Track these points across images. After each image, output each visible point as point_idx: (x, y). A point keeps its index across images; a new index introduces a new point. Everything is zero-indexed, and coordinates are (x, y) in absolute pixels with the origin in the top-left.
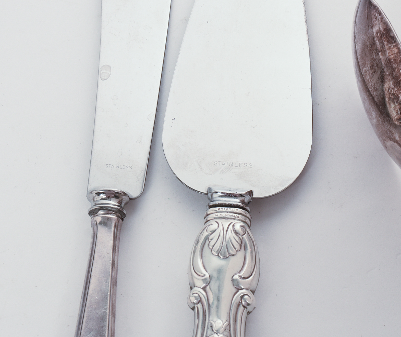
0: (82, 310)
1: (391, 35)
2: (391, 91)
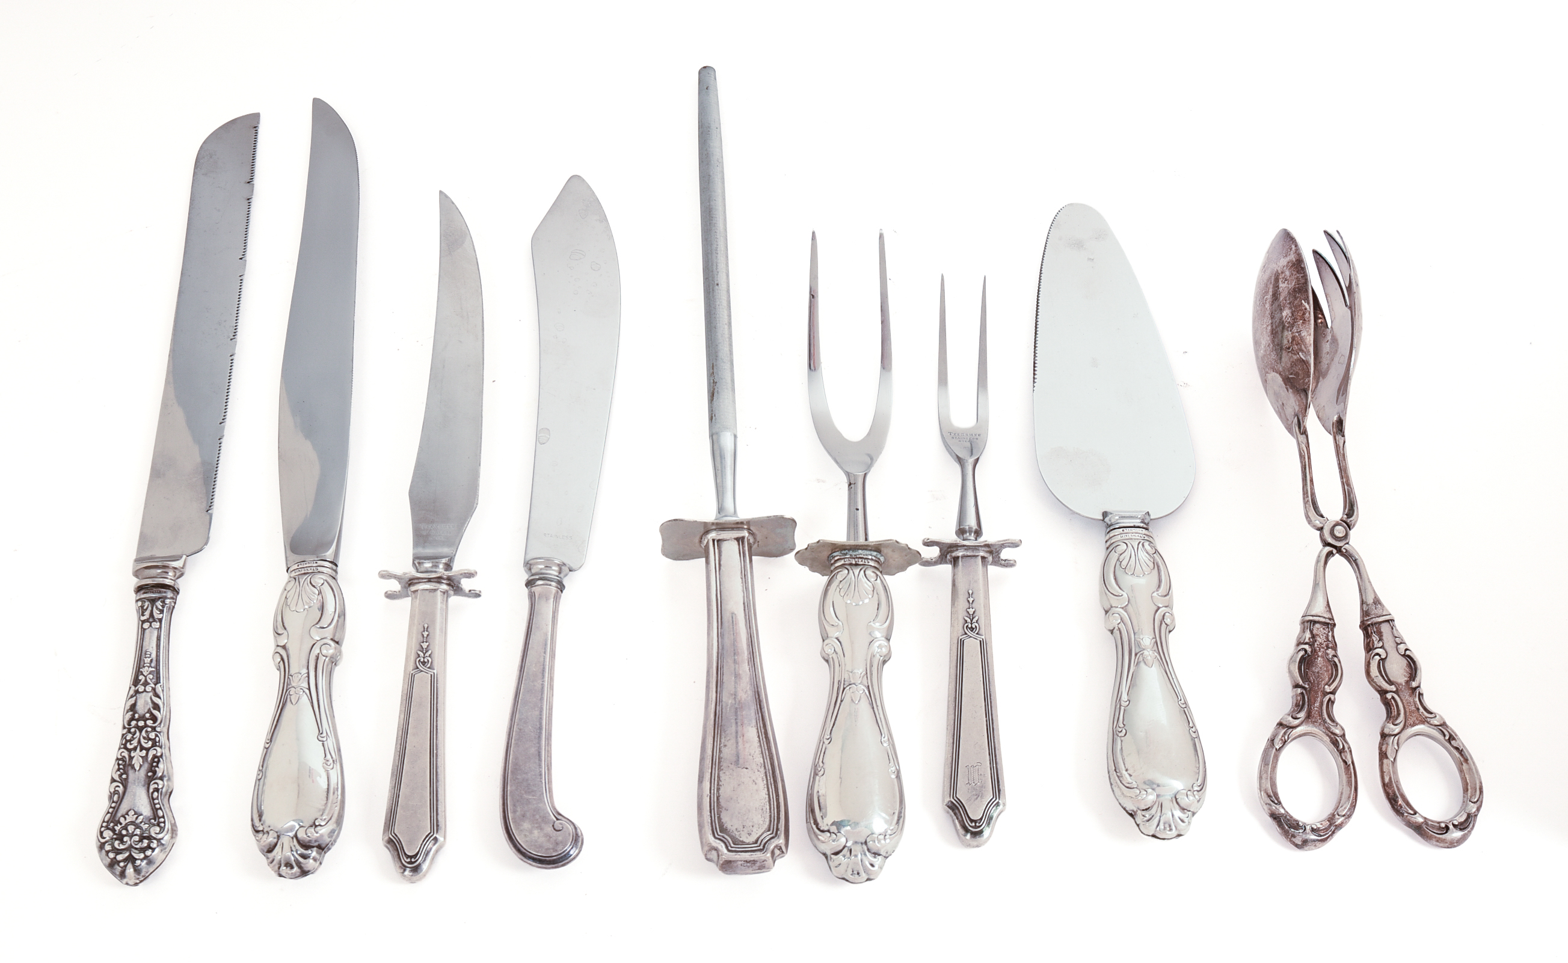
0: (519, 683)
1: (1302, 266)
2: (1288, 319)
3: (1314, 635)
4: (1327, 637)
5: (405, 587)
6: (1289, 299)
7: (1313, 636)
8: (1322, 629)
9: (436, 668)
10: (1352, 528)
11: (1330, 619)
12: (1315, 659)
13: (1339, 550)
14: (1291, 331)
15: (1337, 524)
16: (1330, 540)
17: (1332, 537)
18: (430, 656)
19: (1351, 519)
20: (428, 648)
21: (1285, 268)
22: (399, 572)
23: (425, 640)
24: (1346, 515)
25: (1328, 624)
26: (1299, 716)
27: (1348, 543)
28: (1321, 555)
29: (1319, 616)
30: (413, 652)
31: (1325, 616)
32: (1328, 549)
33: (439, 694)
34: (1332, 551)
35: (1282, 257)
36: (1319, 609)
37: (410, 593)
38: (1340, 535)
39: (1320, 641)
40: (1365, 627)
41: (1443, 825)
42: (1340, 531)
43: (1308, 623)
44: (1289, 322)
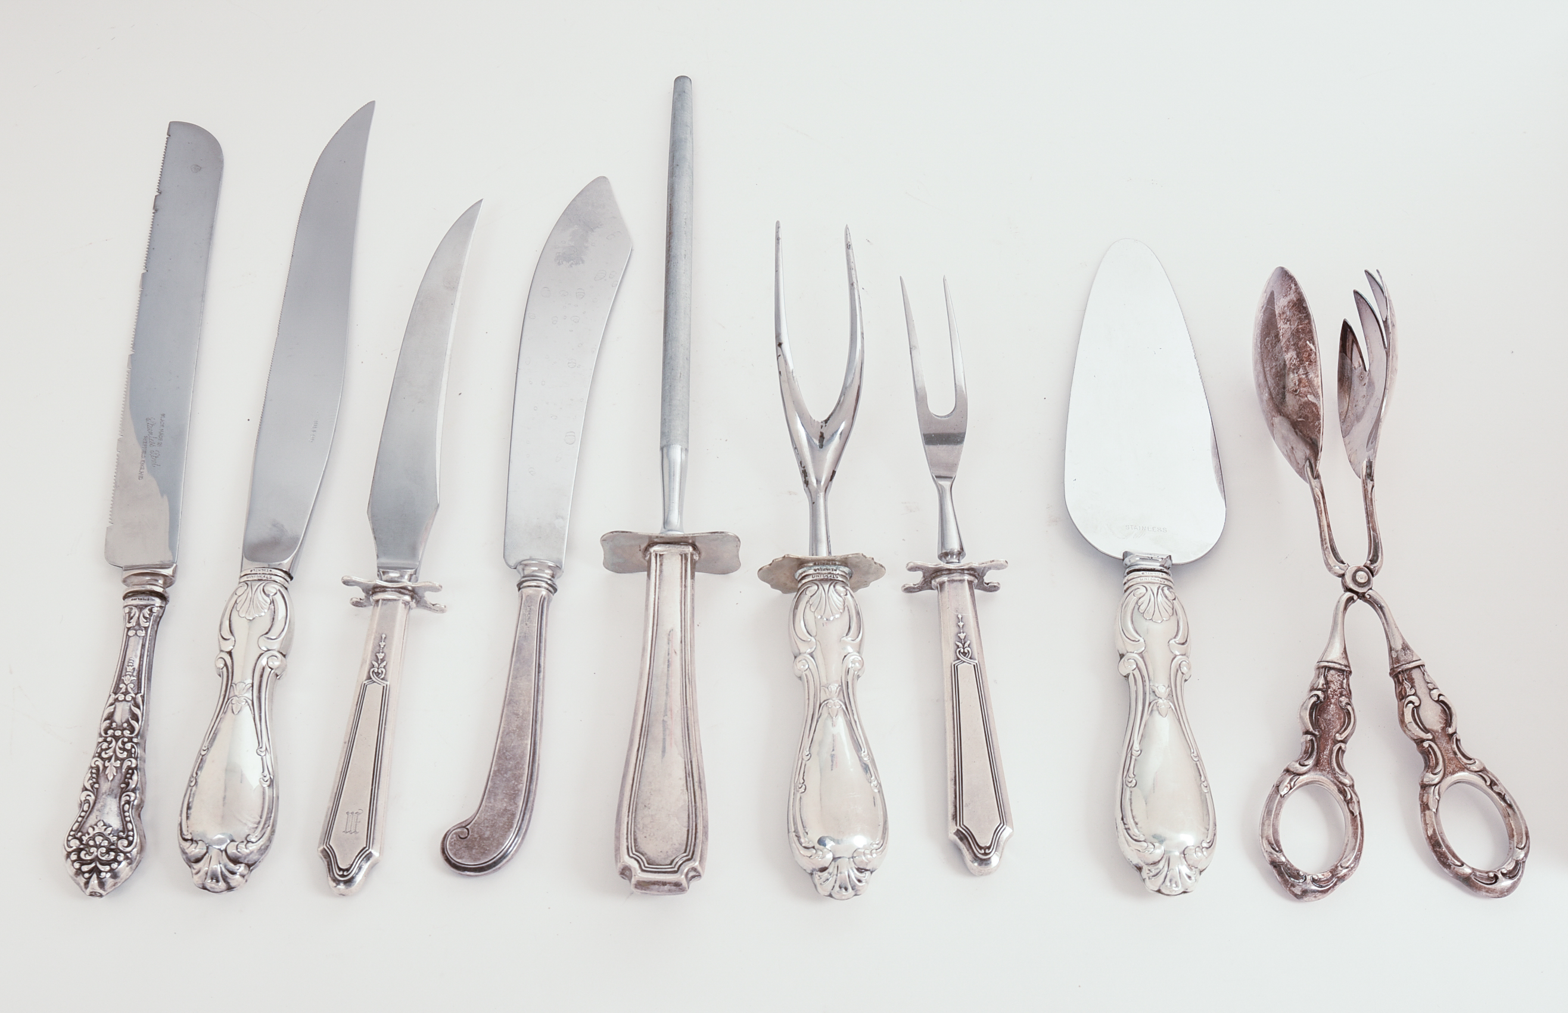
1: (1304, 305)
2: (1293, 361)
3: (1328, 681)
4: (1342, 684)
6: (1293, 340)
7: (1327, 683)
8: (1336, 676)
10: (1376, 574)
11: (1346, 666)
12: (1327, 706)
13: (1362, 596)
14: (1297, 373)
15: (1359, 570)
16: (1352, 586)
17: (1355, 584)
19: (1375, 565)
21: (1286, 308)
24: (1370, 561)
25: (1343, 671)
26: (1306, 763)
27: (1371, 589)
28: (1341, 601)
29: (1335, 663)
31: (1341, 662)
32: (1349, 594)
34: (1353, 597)
35: (1282, 297)
36: (1335, 655)
38: (1362, 581)
39: (1334, 688)
40: (1395, 674)
41: (1492, 875)
42: (1362, 577)
43: (1324, 669)
44: (1295, 364)
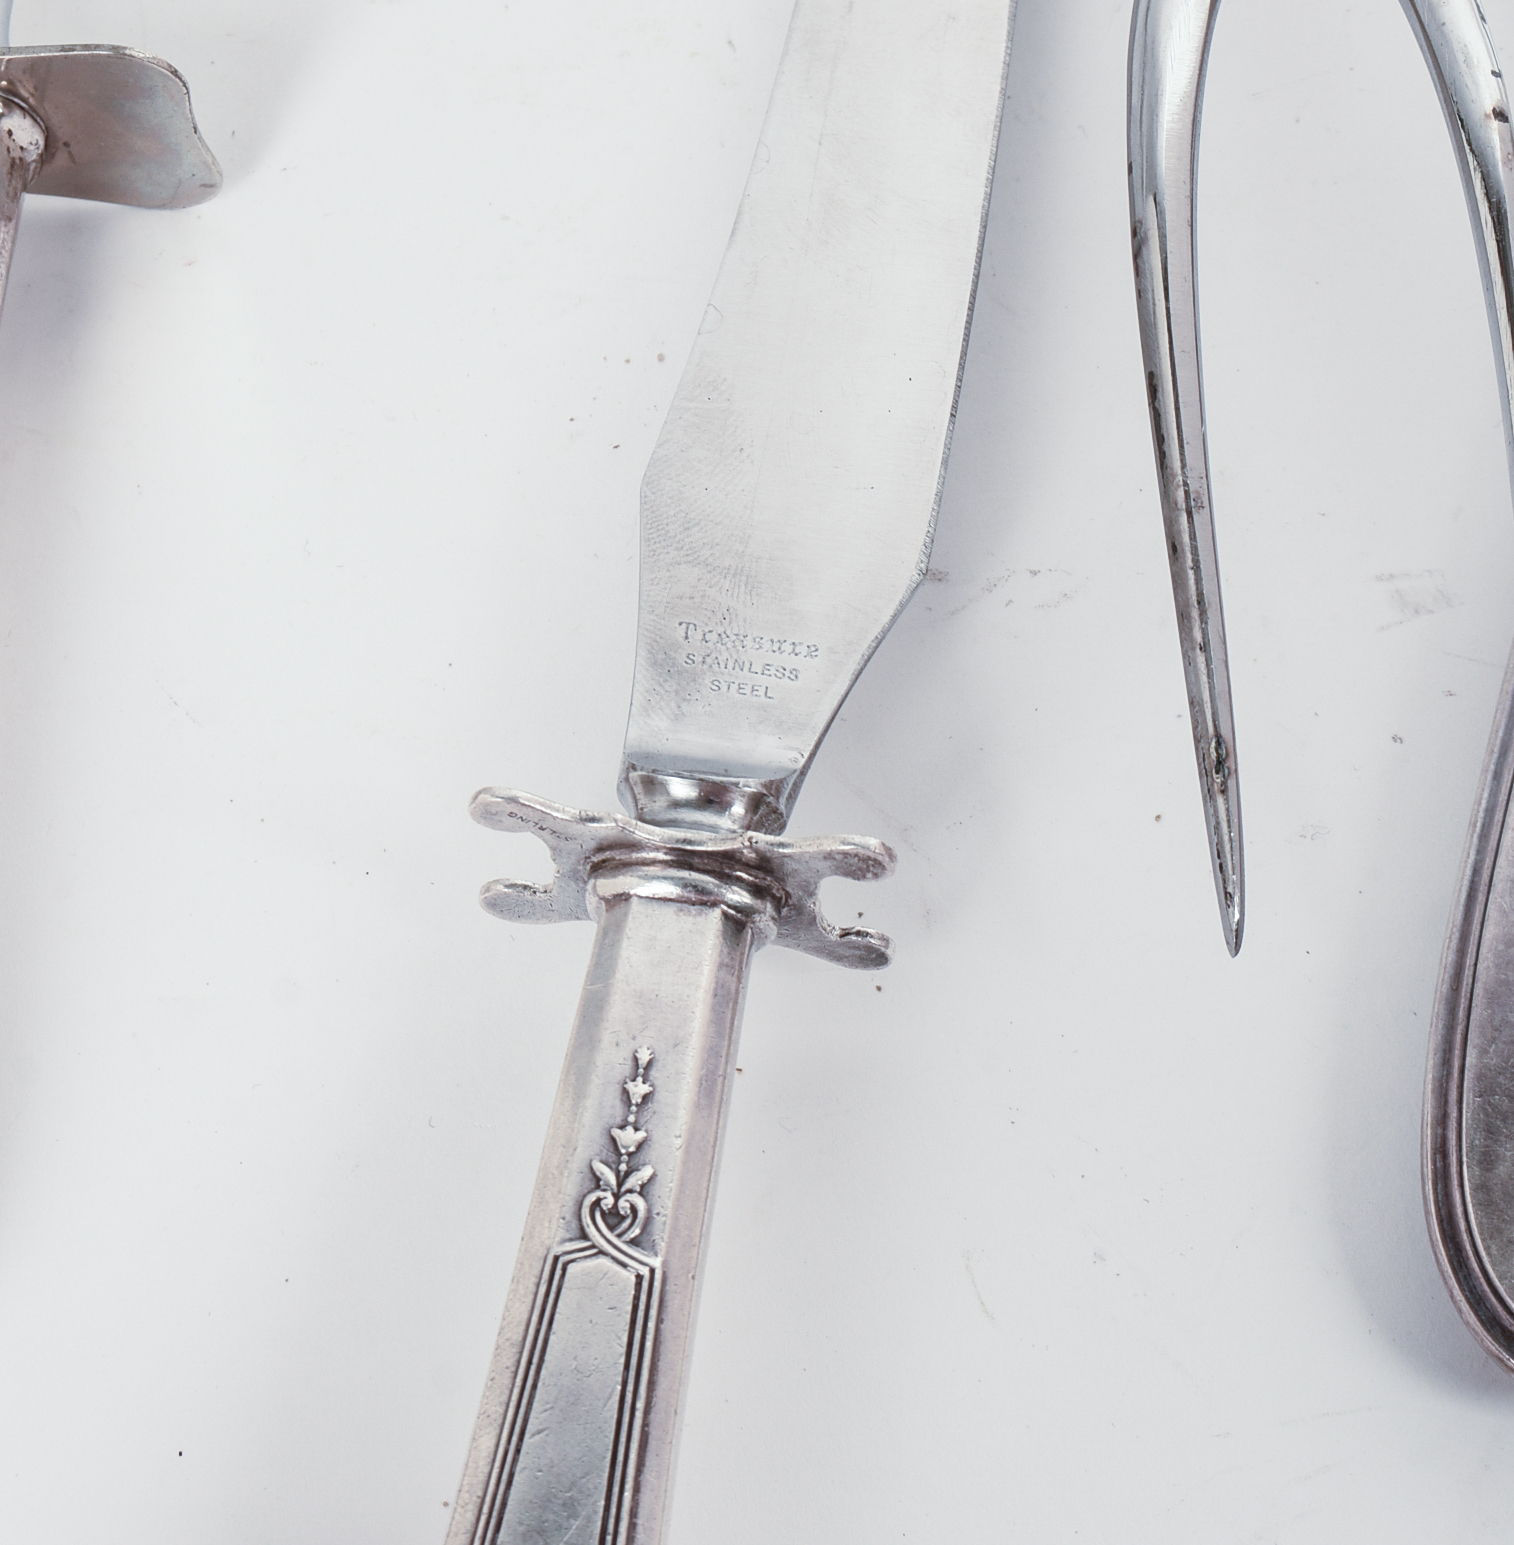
5: (574, 876)
9: (662, 1246)
18: (643, 1190)
20: (641, 1157)
22: (564, 809)
23: (632, 1118)
30: (578, 1163)
33: (662, 1365)
37: (591, 902)
